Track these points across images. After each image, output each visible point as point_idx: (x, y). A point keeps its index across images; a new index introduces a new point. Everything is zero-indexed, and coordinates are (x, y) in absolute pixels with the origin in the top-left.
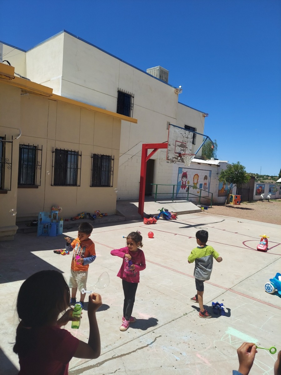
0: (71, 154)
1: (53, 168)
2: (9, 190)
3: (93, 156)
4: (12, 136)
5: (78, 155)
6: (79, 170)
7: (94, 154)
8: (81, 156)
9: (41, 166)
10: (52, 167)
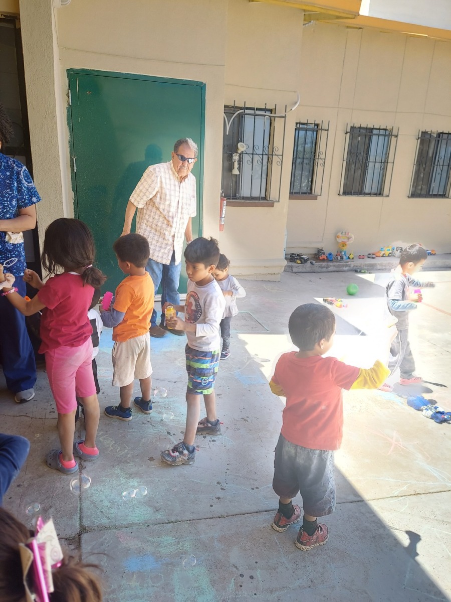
0: (379, 135)
1: (345, 163)
2: (276, 201)
3: (420, 136)
4: (286, 106)
5: (392, 135)
6: (390, 166)
7: (422, 132)
8: (396, 136)
9: (325, 159)
10: (343, 161)
